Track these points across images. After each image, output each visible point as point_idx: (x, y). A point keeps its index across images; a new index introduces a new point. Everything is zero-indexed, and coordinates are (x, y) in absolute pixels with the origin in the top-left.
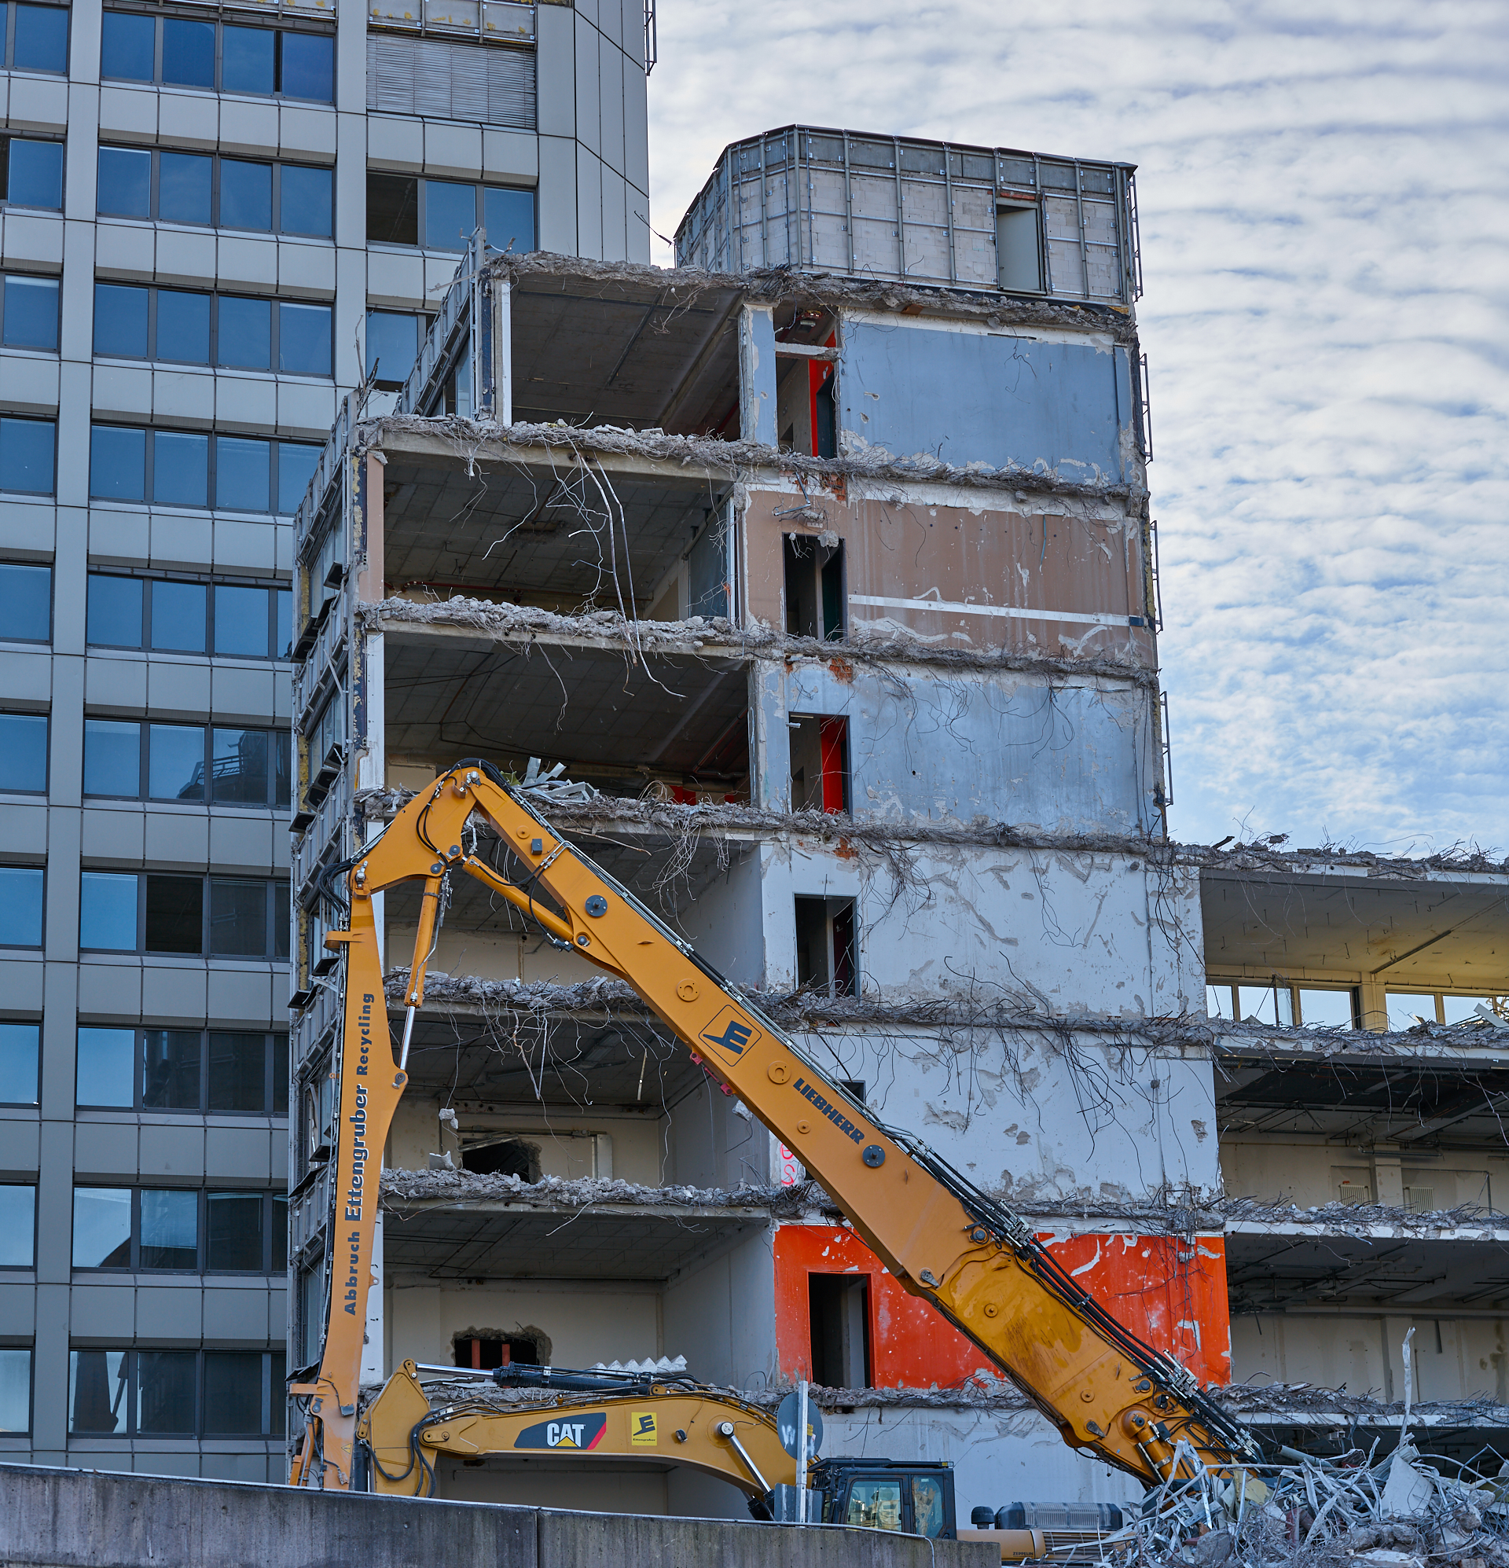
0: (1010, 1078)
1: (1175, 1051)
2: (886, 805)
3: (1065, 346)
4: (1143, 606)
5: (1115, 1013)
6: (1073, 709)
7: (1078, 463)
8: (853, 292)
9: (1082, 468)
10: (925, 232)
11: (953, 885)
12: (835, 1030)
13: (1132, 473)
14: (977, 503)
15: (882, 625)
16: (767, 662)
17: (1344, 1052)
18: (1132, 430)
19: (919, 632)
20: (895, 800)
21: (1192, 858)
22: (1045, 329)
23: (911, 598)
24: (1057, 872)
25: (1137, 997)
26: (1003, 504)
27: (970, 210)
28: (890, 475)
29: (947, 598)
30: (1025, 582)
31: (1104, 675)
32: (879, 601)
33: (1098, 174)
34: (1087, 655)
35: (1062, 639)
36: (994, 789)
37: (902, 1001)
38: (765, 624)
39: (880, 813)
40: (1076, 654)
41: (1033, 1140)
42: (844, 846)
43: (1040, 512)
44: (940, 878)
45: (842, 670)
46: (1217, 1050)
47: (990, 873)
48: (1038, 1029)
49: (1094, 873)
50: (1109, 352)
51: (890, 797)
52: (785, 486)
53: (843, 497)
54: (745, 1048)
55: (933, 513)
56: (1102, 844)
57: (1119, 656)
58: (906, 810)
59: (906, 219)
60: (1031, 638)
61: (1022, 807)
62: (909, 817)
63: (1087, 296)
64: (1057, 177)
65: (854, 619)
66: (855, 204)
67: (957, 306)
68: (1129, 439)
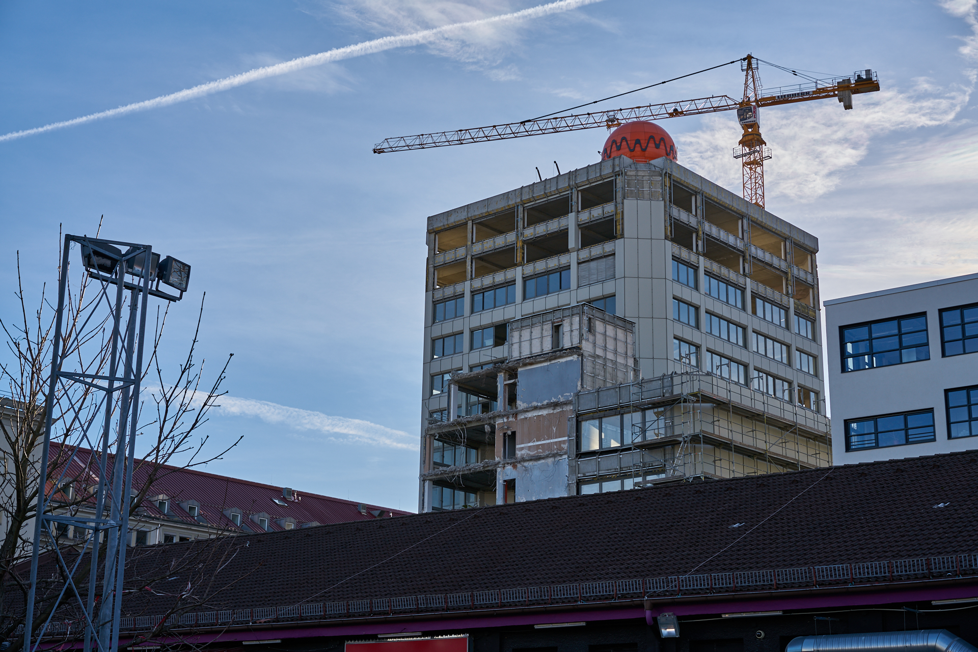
3: (567, 361)
7: (566, 394)
8: (516, 364)
9: (569, 395)
10: (537, 340)
14: (544, 412)
15: (523, 452)
16: (499, 468)
18: (581, 381)
19: (531, 452)
22: (561, 358)
23: (529, 443)
26: (550, 411)
27: (547, 330)
29: (537, 441)
30: (554, 432)
32: (522, 445)
33: (576, 308)
38: (499, 458)
43: (558, 411)
45: (515, 467)
50: (576, 360)
52: (504, 420)
53: (516, 419)
55: (535, 418)
59: (533, 338)
60: (555, 447)
63: (572, 345)
64: (567, 313)
65: (517, 452)
66: (522, 338)
67: (538, 360)
68: (579, 384)
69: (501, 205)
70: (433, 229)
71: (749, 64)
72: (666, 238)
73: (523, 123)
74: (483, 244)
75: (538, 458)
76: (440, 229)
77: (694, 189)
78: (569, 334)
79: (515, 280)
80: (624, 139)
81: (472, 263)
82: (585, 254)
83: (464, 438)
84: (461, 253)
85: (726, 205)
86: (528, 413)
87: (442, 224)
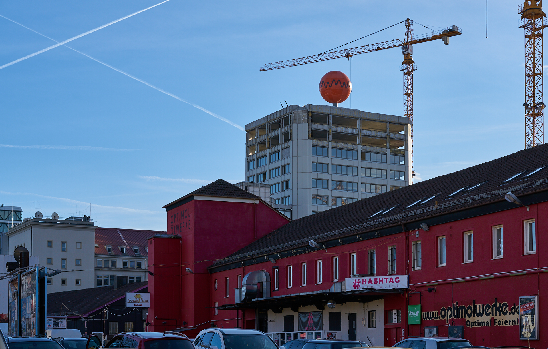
69: (263, 122)
70: (247, 130)
72: (309, 139)
74: (259, 138)
77: (327, 114)
79: (267, 155)
81: (257, 146)
82: (283, 146)
84: (254, 141)
85: (347, 116)
87: (249, 128)
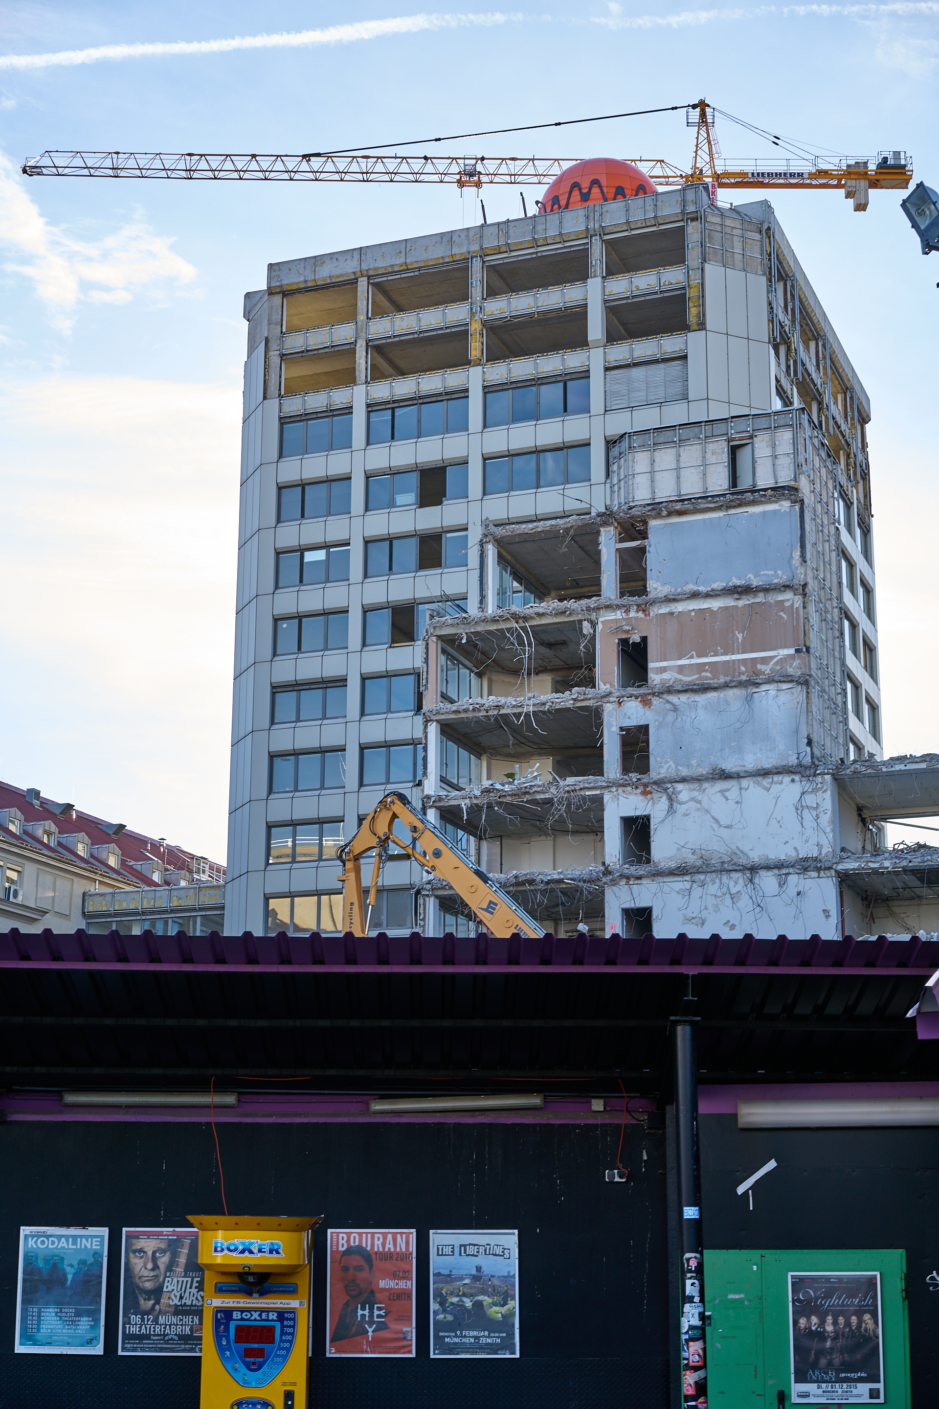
0: (728, 896)
1: (814, 874)
2: (666, 766)
3: (764, 512)
4: (803, 642)
5: (783, 857)
6: (764, 702)
7: (770, 573)
8: (649, 511)
9: (772, 575)
10: (692, 470)
11: (699, 802)
12: (639, 882)
13: (798, 572)
14: (715, 604)
15: (666, 676)
16: (608, 704)
17: (910, 864)
18: (799, 549)
19: (685, 676)
20: (671, 763)
21: (826, 771)
22: (754, 505)
23: (681, 659)
24: (753, 790)
25: (795, 848)
26: (729, 602)
27: (716, 452)
28: (669, 600)
29: (699, 656)
30: (740, 640)
31: (781, 682)
32: (664, 664)
33: (783, 416)
34: (772, 673)
35: (759, 666)
36: (722, 750)
37: (673, 865)
38: (608, 686)
39: (663, 771)
40: (766, 672)
41: (738, 927)
42: (645, 790)
43: (748, 602)
44: (693, 799)
45: (645, 702)
46: (836, 871)
47: (719, 793)
48: (740, 870)
49: (773, 786)
50: (788, 510)
51: (668, 762)
52: (619, 615)
53: (647, 615)
54: (495, 912)
55: (693, 614)
56: (776, 771)
57: (790, 671)
58: (677, 767)
59: (682, 465)
60: (743, 669)
61: (736, 757)
62: (677, 770)
63: (776, 483)
64: (762, 423)
65: (652, 676)
66: (656, 464)
67: (702, 506)
68: (797, 554)
69: (437, 253)
70: (281, 286)
71: (703, 115)
72: (769, 341)
73: (307, 157)
74: (392, 322)
75: (705, 689)
76: (295, 287)
77: (787, 269)
78: (769, 462)
79: (467, 390)
80: (596, 182)
81: (367, 353)
82: (620, 352)
83: (530, 645)
84: (343, 333)
85: (810, 310)
86: (676, 604)
87: (302, 279)
